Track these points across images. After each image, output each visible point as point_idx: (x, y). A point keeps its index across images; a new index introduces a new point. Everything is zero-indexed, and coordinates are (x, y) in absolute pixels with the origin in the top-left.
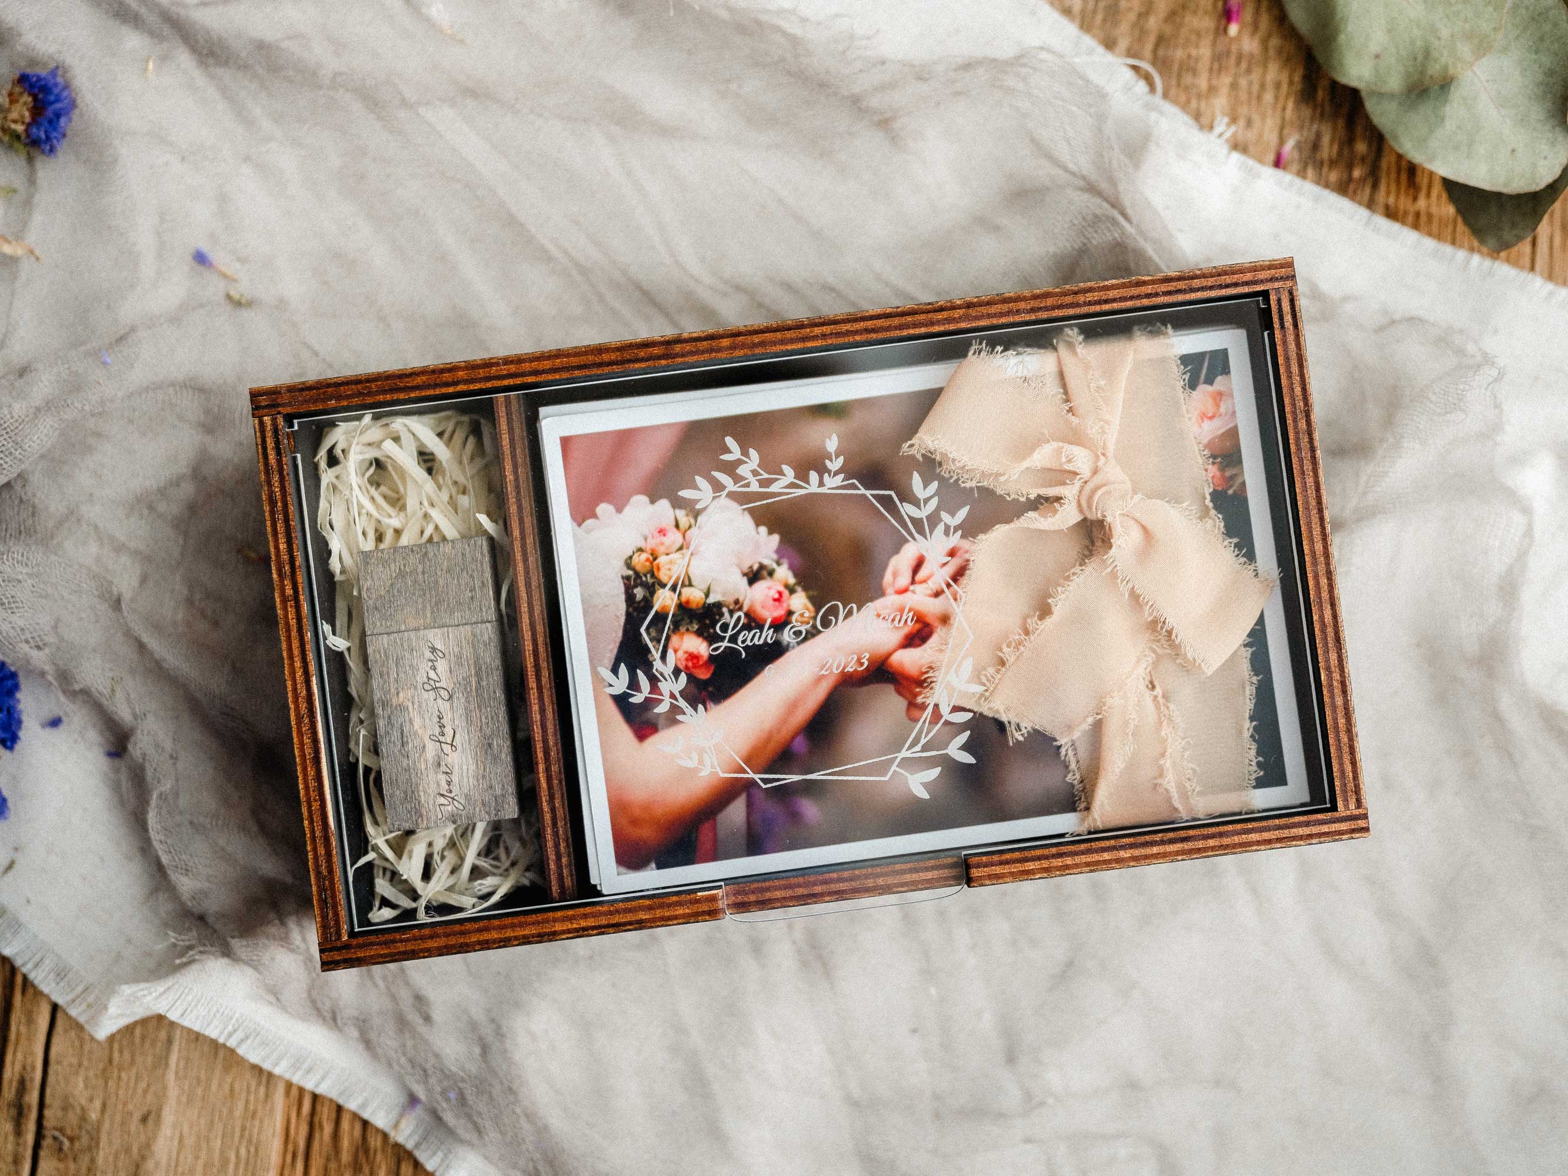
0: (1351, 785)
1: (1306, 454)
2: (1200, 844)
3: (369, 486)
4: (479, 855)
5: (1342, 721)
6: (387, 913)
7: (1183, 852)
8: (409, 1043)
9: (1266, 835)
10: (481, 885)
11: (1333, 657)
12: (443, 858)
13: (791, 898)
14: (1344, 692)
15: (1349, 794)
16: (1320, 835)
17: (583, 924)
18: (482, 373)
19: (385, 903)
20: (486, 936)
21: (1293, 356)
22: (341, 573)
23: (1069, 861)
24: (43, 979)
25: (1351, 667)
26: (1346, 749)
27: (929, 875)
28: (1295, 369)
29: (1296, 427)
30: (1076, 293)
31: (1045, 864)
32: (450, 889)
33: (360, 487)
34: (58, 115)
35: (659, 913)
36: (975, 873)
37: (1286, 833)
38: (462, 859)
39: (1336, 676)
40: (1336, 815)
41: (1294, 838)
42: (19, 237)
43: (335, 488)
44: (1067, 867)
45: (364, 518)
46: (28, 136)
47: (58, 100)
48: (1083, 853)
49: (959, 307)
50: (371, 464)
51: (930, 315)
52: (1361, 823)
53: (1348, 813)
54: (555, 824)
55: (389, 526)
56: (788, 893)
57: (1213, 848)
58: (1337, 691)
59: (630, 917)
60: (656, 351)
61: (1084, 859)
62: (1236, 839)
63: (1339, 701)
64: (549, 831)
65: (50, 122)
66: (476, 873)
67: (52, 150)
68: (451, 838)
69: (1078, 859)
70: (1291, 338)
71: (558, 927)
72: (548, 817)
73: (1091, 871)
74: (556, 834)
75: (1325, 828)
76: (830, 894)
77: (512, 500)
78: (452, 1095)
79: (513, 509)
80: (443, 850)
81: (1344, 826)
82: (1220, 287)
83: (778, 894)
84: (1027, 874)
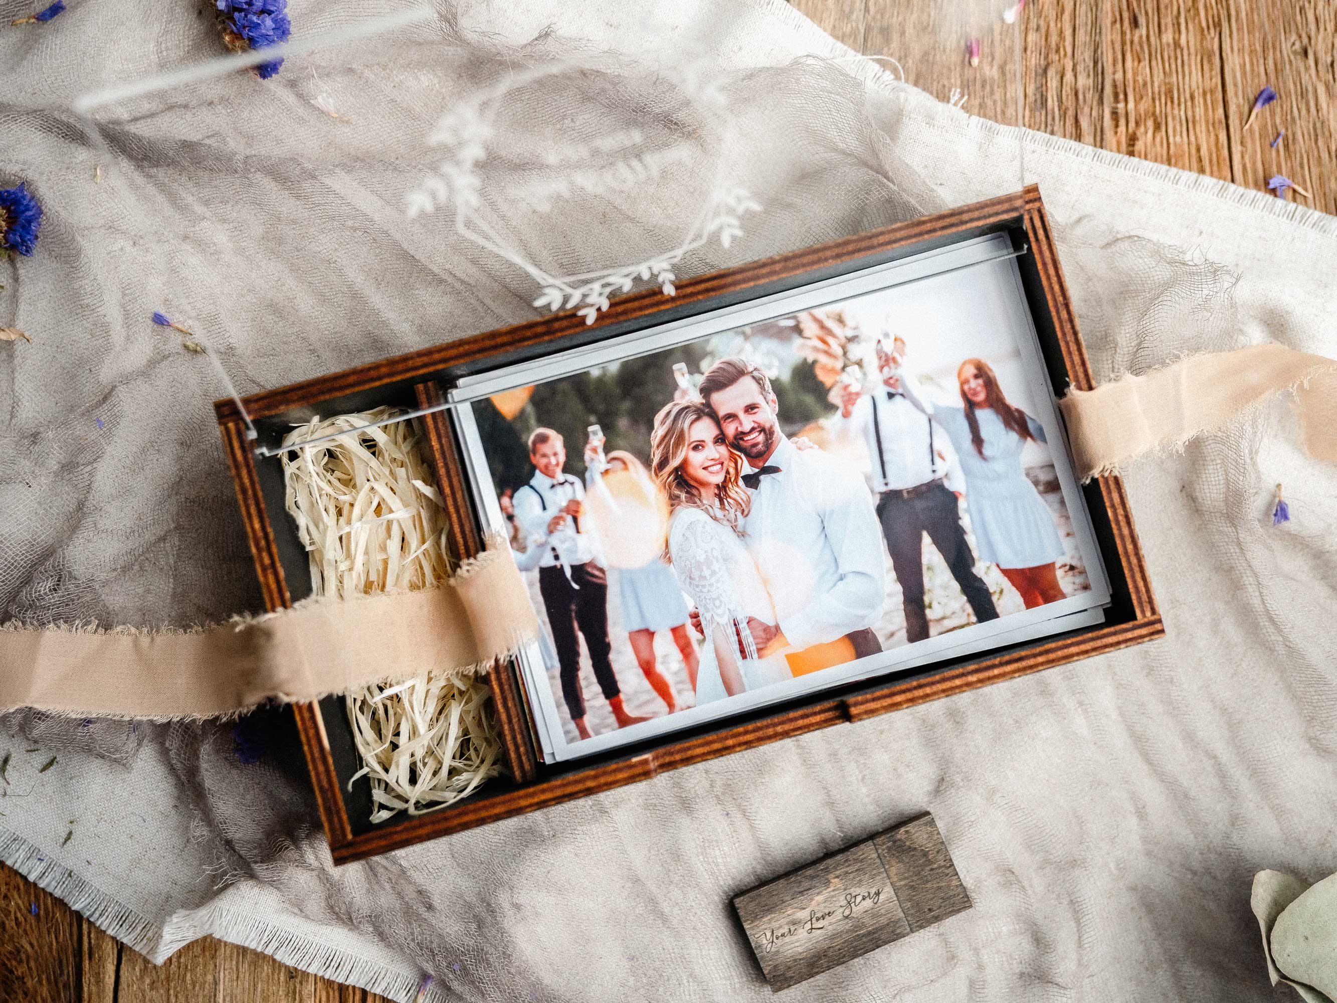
0: (1145, 598)
1: (1070, 338)
2: (1031, 662)
3: (325, 472)
4: (454, 758)
5: (1130, 547)
6: (385, 815)
7: (1018, 670)
8: (417, 931)
9: (1083, 647)
10: (458, 780)
11: (1115, 496)
12: (425, 764)
13: (709, 753)
14: (1129, 523)
15: (1144, 604)
16: (1126, 641)
17: (543, 797)
18: (400, 367)
19: (382, 807)
20: (466, 819)
21: (1048, 260)
22: (311, 544)
23: (928, 690)
24: (107, 924)
25: (1131, 502)
26: (1136, 569)
27: (818, 718)
28: (1052, 271)
29: (1059, 318)
30: (870, 238)
31: (909, 695)
32: (433, 789)
33: (317, 474)
34: (29, 221)
35: (602, 780)
36: (854, 711)
37: (1099, 643)
38: (441, 763)
39: (1120, 511)
40: (1136, 623)
41: (1106, 646)
42: (11, 325)
43: (297, 476)
44: (927, 695)
45: (324, 497)
46: (7, 241)
47: (27, 209)
48: (939, 682)
49: (779, 262)
50: (325, 455)
51: (756, 272)
52: (1158, 627)
53: (1146, 620)
54: (510, 721)
55: (345, 503)
56: (706, 749)
57: (1042, 664)
58: (1123, 523)
59: (580, 787)
60: (540, 329)
61: (940, 687)
62: (1060, 653)
63: (1126, 531)
64: (506, 727)
65: (23, 227)
66: (452, 772)
67: (28, 251)
68: (429, 747)
69: (935, 688)
70: (1045, 248)
71: (523, 803)
72: (504, 717)
73: (947, 696)
74: (512, 730)
75: (1129, 635)
76: (740, 745)
77: (440, 464)
78: (456, 967)
79: (442, 471)
80: (424, 758)
81: (1144, 631)
82: (985, 217)
83: (699, 751)
84: (895, 706)
